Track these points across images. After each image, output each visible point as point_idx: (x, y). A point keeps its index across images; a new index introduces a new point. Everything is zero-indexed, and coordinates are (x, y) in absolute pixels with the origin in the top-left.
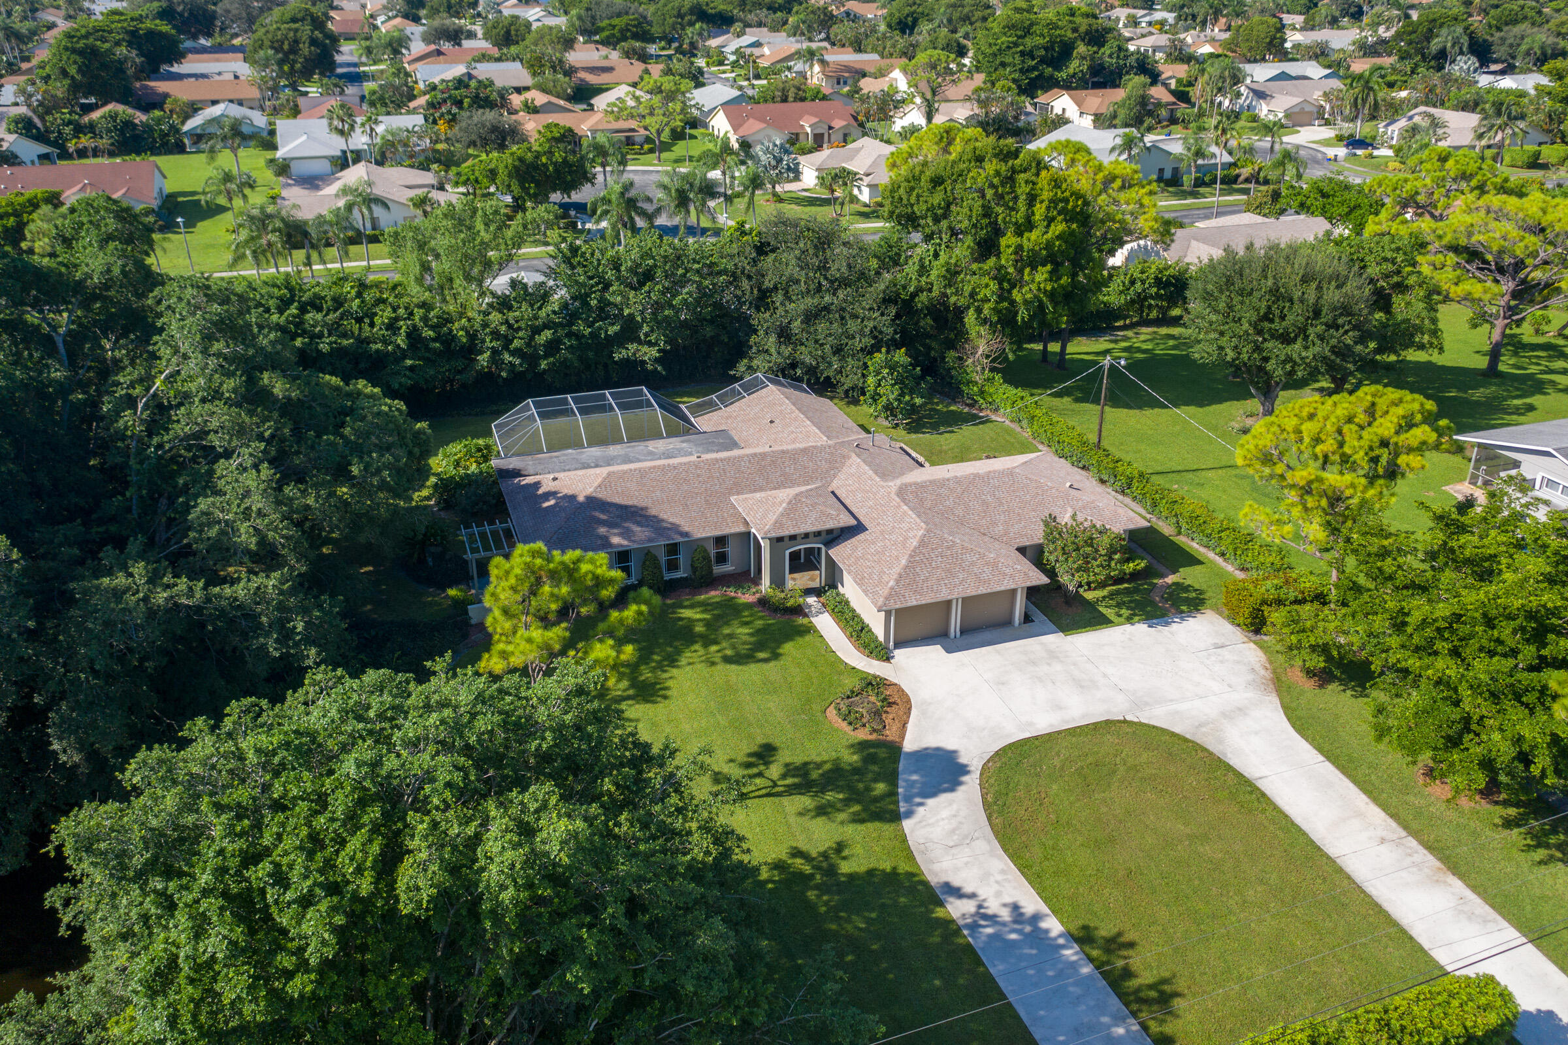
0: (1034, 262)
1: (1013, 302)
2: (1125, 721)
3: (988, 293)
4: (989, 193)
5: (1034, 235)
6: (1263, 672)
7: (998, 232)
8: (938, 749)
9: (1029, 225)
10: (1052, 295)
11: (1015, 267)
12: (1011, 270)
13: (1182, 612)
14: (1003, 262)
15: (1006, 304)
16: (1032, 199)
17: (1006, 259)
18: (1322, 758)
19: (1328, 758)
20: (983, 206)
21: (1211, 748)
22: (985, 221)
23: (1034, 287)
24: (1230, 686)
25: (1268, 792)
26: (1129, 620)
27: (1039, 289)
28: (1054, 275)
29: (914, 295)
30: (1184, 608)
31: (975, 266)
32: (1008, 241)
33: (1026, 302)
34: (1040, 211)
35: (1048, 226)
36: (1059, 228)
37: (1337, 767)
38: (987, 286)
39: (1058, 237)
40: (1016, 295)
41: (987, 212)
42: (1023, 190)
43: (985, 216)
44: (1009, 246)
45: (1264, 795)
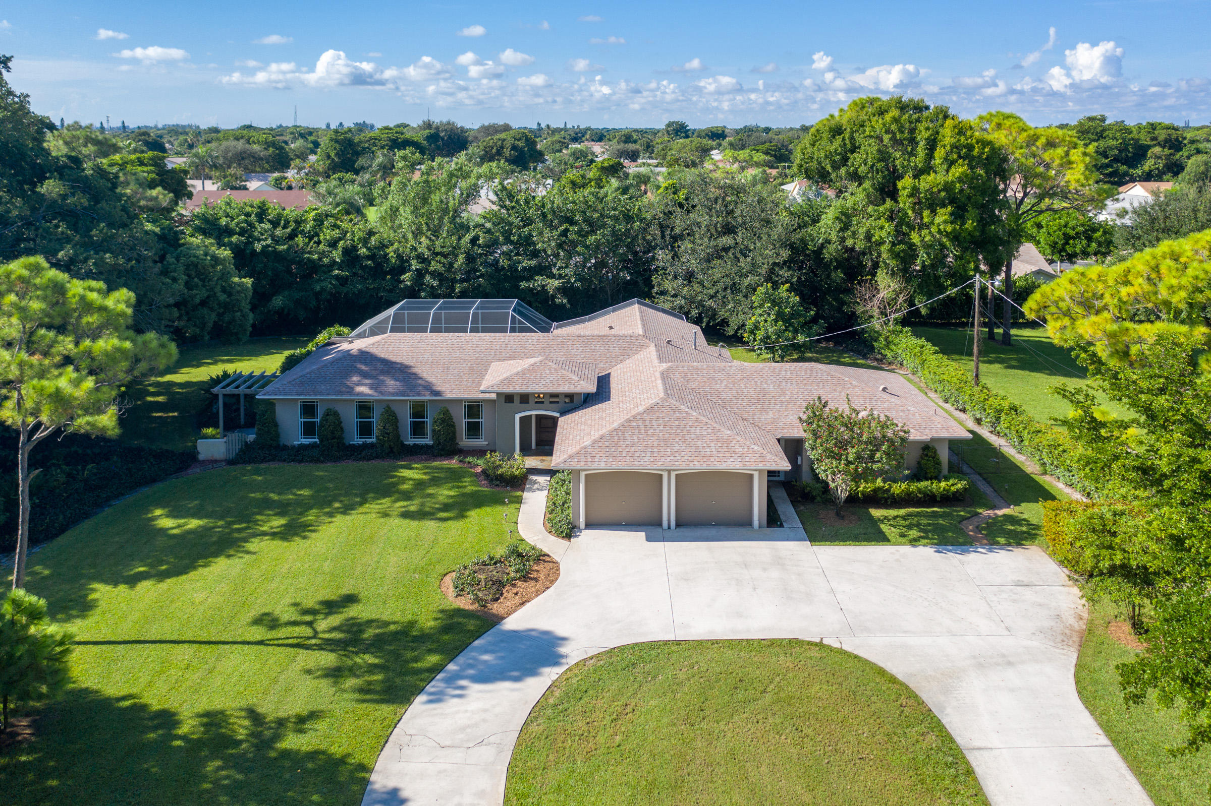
0: (933, 205)
1: (911, 246)
2: (820, 645)
3: (883, 234)
4: (886, 138)
5: (931, 177)
6: (1072, 621)
7: (895, 176)
8: (547, 633)
9: (928, 169)
10: (955, 238)
11: (914, 211)
12: (910, 212)
13: (998, 543)
14: (901, 205)
15: (902, 247)
16: (932, 145)
17: (905, 202)
18: (1104, 740)
19: (1115, 742)
20: (879, 151)
21: (924, 696)
22: (880, 165)
23: (934, 229)
24: (1008, 629)
25: (979, 771)
26: (914, 542)
27: (940, 232)
28: (958, 215)
29: (822, 246)
30: (1002, 540)
31: (870, 209)
32: (905, 184)
33: (927, 247)
34: (939, 153)
35: (949, 167)
36: (960, 170)
37: (1125, 758)
38: (882, 228)
39: (960, 180)
40: (915, 238)
41: (884, 156)
42: (922, 135)
43: (880, 160)
44: (904, 188)
45: (970, 772)
